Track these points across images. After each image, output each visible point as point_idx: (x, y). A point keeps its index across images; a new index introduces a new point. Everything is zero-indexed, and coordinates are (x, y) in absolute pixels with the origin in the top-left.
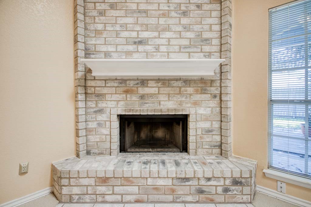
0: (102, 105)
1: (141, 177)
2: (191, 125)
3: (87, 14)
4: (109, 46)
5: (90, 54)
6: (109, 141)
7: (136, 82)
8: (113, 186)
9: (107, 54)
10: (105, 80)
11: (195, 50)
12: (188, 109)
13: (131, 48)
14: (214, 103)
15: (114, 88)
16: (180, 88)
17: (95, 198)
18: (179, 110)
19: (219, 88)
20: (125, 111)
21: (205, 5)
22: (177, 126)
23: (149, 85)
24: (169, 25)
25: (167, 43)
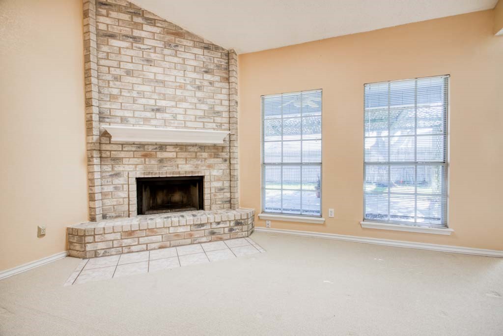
0: (118, 168)
1: (164, 227)
2: (206, 185)
3: (101, 78)
4: (126, 112)
5: (104, 118)
6: (128, 203)
7: (155, 147)
8: (139, 237)
9: (124, 120)
10: (122, 144)
11: (208, 120)
12: (203, 171)
13: (149, 115)
14: (225, 166)
15: (132, 152)
16: (196, 152)
17: (121, 250)
18: (195, 173)
19: (229, 154)
20: (144, 174)
21: (217, 83)
22: (194, 188)
23: (167, 150)
24: (185, 96)
25: (184, 113)
